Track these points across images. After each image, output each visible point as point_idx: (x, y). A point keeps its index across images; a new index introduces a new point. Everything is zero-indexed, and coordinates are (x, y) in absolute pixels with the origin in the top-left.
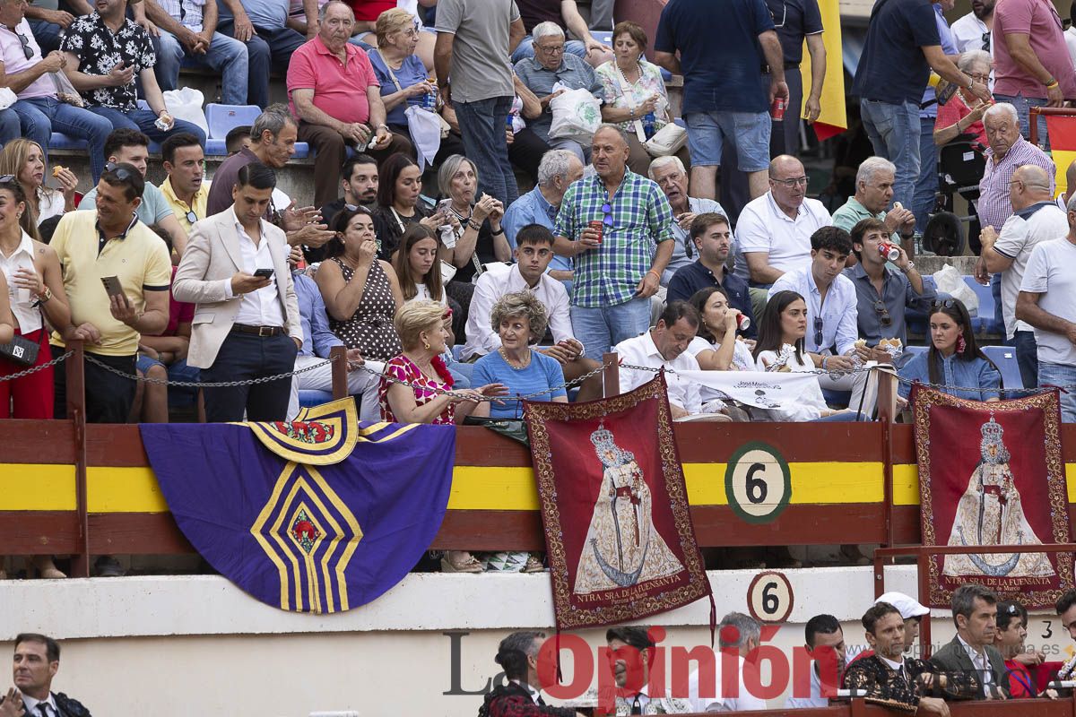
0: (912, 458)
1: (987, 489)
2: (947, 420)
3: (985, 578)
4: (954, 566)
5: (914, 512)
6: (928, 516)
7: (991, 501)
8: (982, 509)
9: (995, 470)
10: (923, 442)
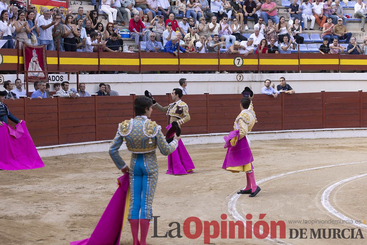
0: (22, 55)
1: (34, 61)
2: (28, 49)
3: (34, 77)
4: (30, 75)
5: (23, 65)
6: (25, 66)
7: (34, 63)
8: (33, 65)
9: (35, 58)
10: (24, 53)
